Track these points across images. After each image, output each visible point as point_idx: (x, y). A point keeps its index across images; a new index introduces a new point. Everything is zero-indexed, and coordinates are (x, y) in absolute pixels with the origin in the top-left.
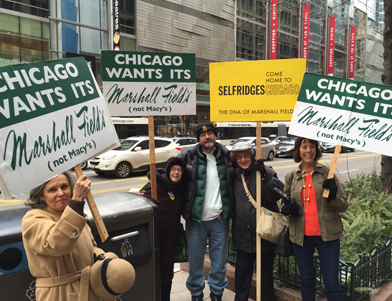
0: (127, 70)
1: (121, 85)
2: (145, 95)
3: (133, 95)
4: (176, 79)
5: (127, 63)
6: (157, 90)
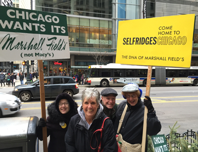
3: (24, 44)
6: (43, 40)
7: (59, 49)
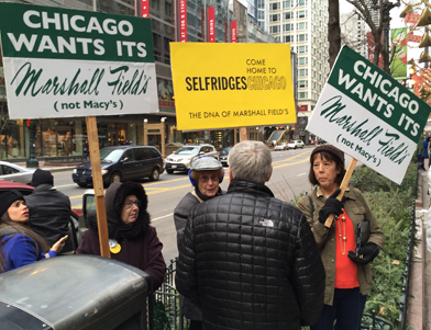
0: (46, 38)
1: (36, 64)
2: (80, 81)
4: (125, 57)
5: (46, 26)
7: (134, 92)
